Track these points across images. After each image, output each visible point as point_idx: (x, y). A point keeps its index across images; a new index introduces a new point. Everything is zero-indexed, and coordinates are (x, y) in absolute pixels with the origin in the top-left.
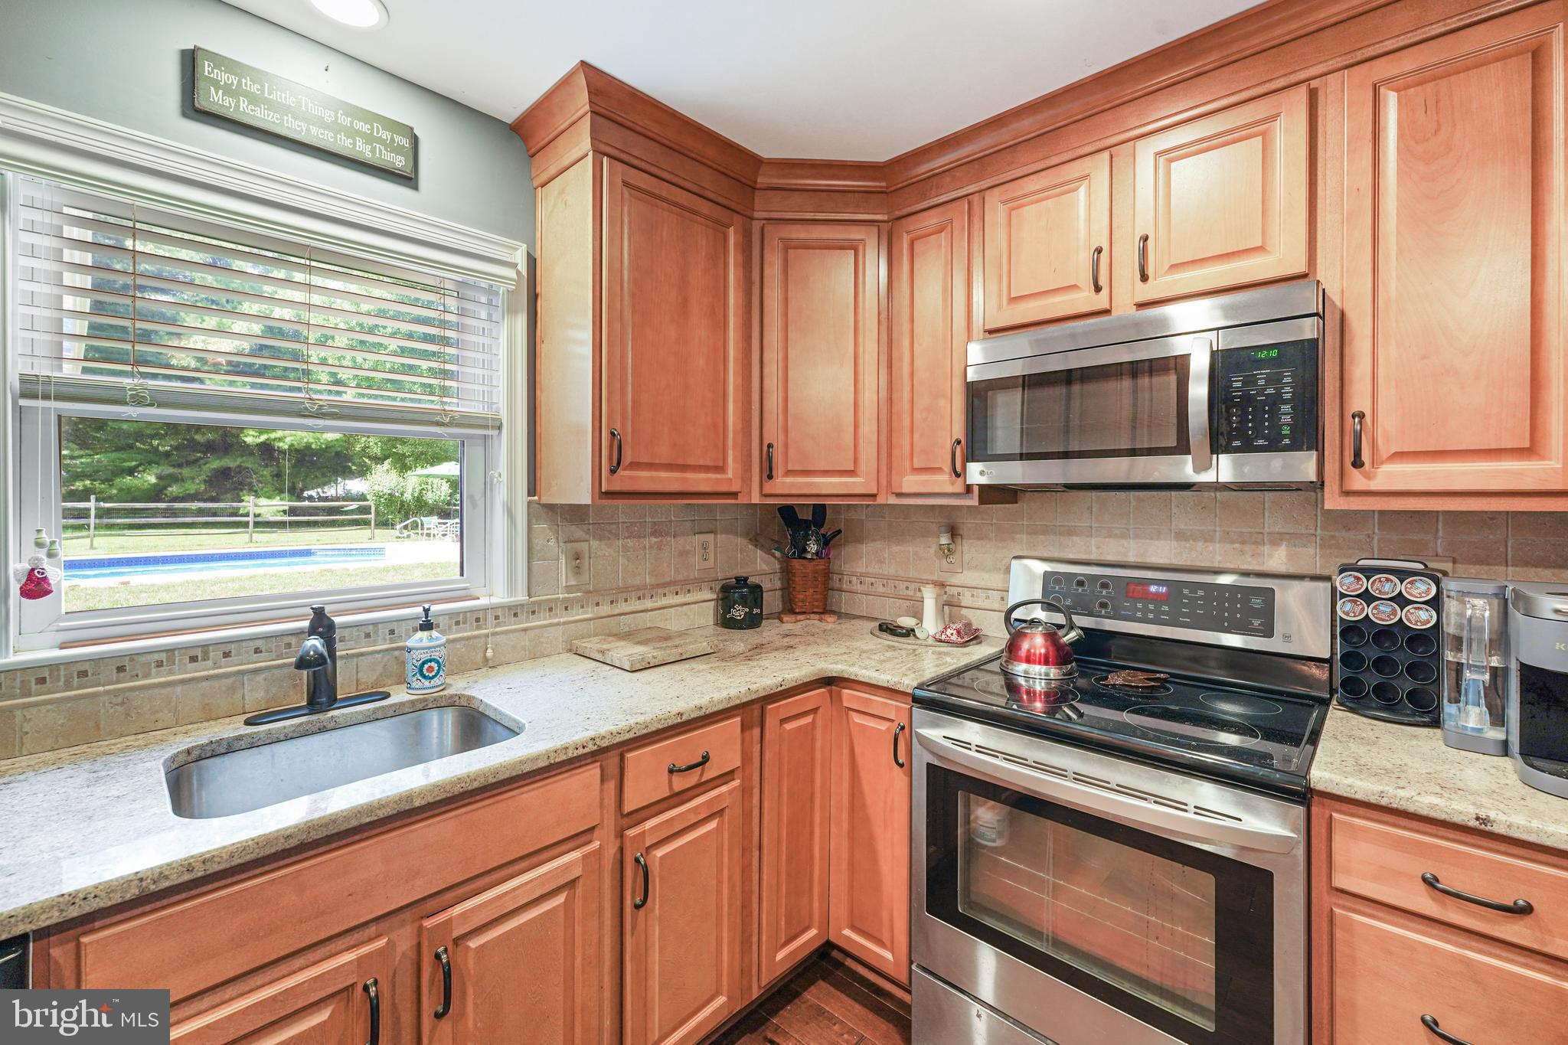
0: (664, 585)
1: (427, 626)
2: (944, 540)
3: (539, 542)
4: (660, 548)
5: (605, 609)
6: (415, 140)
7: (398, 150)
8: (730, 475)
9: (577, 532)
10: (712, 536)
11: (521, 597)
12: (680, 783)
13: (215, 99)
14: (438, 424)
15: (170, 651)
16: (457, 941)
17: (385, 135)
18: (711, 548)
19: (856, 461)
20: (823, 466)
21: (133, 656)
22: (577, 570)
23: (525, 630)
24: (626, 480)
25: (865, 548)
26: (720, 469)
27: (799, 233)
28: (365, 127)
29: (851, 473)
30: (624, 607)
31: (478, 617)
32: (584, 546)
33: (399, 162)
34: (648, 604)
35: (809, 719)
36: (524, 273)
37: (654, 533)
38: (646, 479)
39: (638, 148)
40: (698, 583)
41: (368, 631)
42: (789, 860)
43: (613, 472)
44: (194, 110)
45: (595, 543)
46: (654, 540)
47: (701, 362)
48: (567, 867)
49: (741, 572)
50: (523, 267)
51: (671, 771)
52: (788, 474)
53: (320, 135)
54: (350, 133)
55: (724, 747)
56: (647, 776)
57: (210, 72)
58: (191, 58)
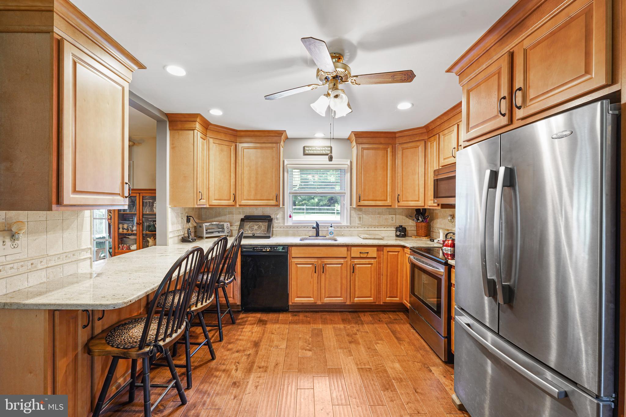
0: (381, 226)
1: (331, 227)
2: (450, 218)
3: (352, 215)
4: (380, 217)
5: (366, 229)
6: (331, 147)
7: (328, 150)
8: (388, 202)
9: (360, 213)
10: (394, 216)
11: (349, 224)
12: (362, 256)
13: (307, 152)
14: (335, 194)
15: (302, 226)
16: (325, 264)
17: (327, 149)
18: (394, 219)
19: (419, 198)
20: (411, 199)
21: (298, 226)
22: (360, 220)
23: (349, 230)
24: (362, 203)
25: (438, 220)
26: (386, 200)
27: (405, 146)
28: (324, 149)
29: (418, 201)
30: (371, 229)
31: (341, 227)
32: (361, 216)
33: (329, 152)
34: (377, 229)
35: (397, 253)
36: (350, 165)
37: (378, 214)
38: (366, 203)
39: (365, 140)
40: (391, 226)
41: (324, 227)
43: (359, 202)
44: (305, 154)
45: (364, 216)
46: (378, 215)
47: (380, 178)
48: (341, 261)
49: (402, 225)
51: (360, 253)
52: (403, 201)
53: (319, 152)
54: (322, 150)
55: (373, 252)
56: (355, 252)
57: (306, 148)
58: (304, 147)
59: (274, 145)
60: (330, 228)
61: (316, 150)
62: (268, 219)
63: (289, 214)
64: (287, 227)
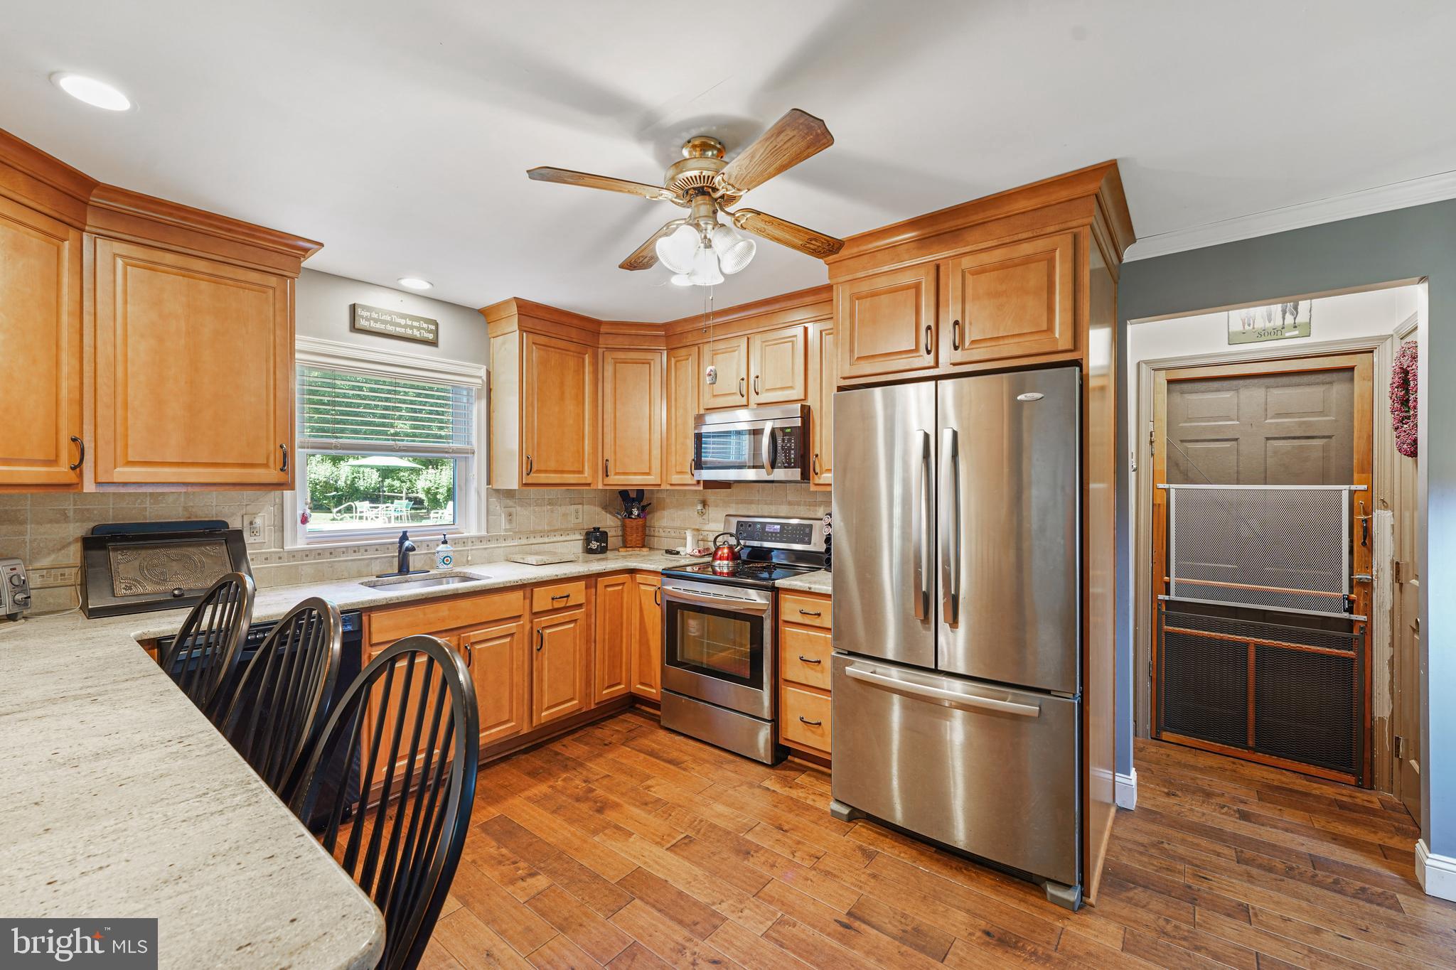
0: (555, 531)
1: (445, 542)
2: (700, 507)
3: (492, 507)
4: (552, 512)
5: (524, 541)
6: (437, 325)
7: (430, 331)
8: (586, 475)
9: (510, 502)
10: (580, 506)
11: (484, 533)
12: (557, 605)
13: (362, 323)
14: (447, 452)
15: (347, 547)
16: (473, 644)
17: (425, 326)
18: (580, 513)
19: (650, 468)
20: (634, 470)
21: (335, 548)
22: (510, 521)
23: (485, 549)
24: (534, 478)
25: (666, 513)
26: (581, 472)
27: (621, 355)
28: (416, 324)
29: (648, 474)
30: (532, 541)
31: (464, 541)
32: (513, 510)
33: (431, 336)
34: (546, 540)
35: (620, 587)
36: (485, 380)
37: (550, 504)
38: (543, 478)
39: (539, 326)
40: (573, 530)
41: (424, 543)
42: (610, 649)
43: (528, 474)
44: (354, 328)
45: (519, 509)
46: (549, 507)
47: (571, 422)
48: (510, 628)
49: (597, 525)
50: (485, 378)
51: (553, 599)
52: (617, 474)
53: (400, 331)
54: (412, 327)
55: (577, 593)
56: (542, 599)
57: (359, 311)
58: (353, 308)
59: (273, 281)
60: (441, 547)
61: (392, 323)
62: (223, 536)
63: (300, 512)
64: (293, 555)
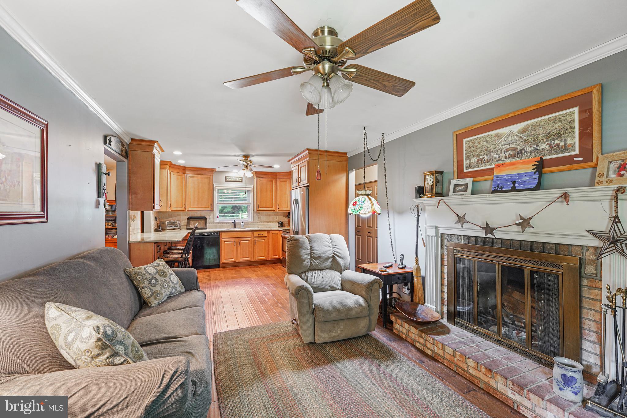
0: (270, 221)
3: (254, 215)
4: (270, 217)
5: (262, 223)
6: (242, 178)
7: (240, 179)
9: (259, 214)
11: (253, 221)
12: (259, 236)
13: (228, 180)
14: (245, 204)
15: (225, 222)
16: (240, 241)
18: (277, 217)
20: (284, 207)
21: (223, 222)
22: (259, 219)
23: (253, 224)
24: (260, 209)
26: (272, 208)
27: (281, 180)
29: (287, 208)
30: (265, 223)
31: (248, 223)
32: (259, 216)
33: (241, 180)
34: (268, 223)
35: (276, 234)
38: (262, 209)
39: (261, 176)
40: (275, 222)
41: (239, 223)
42: (274, 247)
43: (258, 208)
44: (226, 181)
45: (261, 216)
46: (268, 216)
47: (269, 196)
48: (249, 239)
50: (252, 188)
51: (259, 234)
52: (281, 208)
53: (235, 180)
54: (237, 179)
55: (265, 234)
56: (256, 234)
57: (227, 178)
58: (226, 177)
59: (209, 176)
60: (242, 223)
61: (233, 179)
62: (204, 219)
63: (217, 216)
64: (216, 223)
